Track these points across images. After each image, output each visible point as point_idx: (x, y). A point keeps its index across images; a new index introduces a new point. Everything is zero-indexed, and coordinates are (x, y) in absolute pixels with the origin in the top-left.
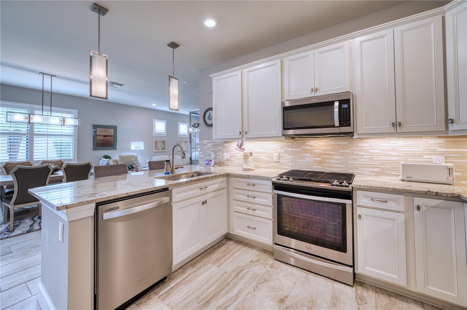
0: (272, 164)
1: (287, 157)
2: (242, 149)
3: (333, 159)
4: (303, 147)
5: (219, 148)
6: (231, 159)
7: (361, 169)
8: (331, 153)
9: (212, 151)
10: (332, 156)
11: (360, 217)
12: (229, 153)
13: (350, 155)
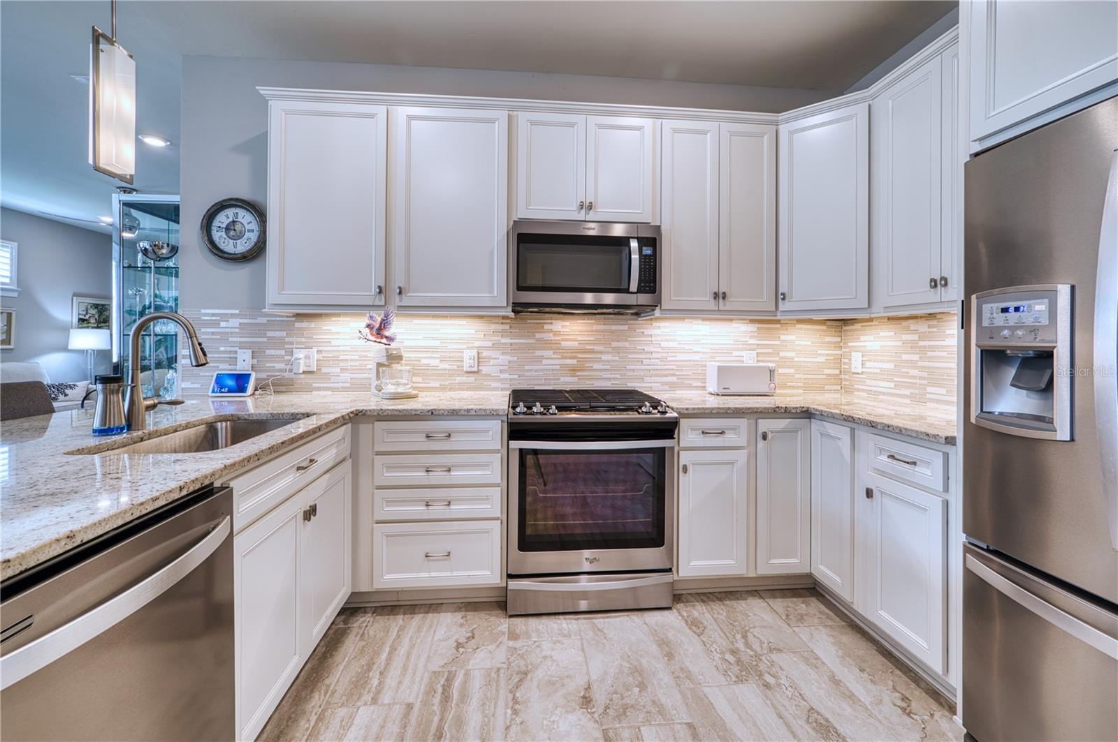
0: (458, 379)
1: (498, 359)
2: (386, 337)
3: (600, 361)
4: (538, 335)
5: (270, 334)
6: (324, 370)
7: (648, 379)
8: (597, 348)
9: (243, 346)
10: (598, 356)
11: (685, 469)
12: (315, 349)
13: (630, 353)
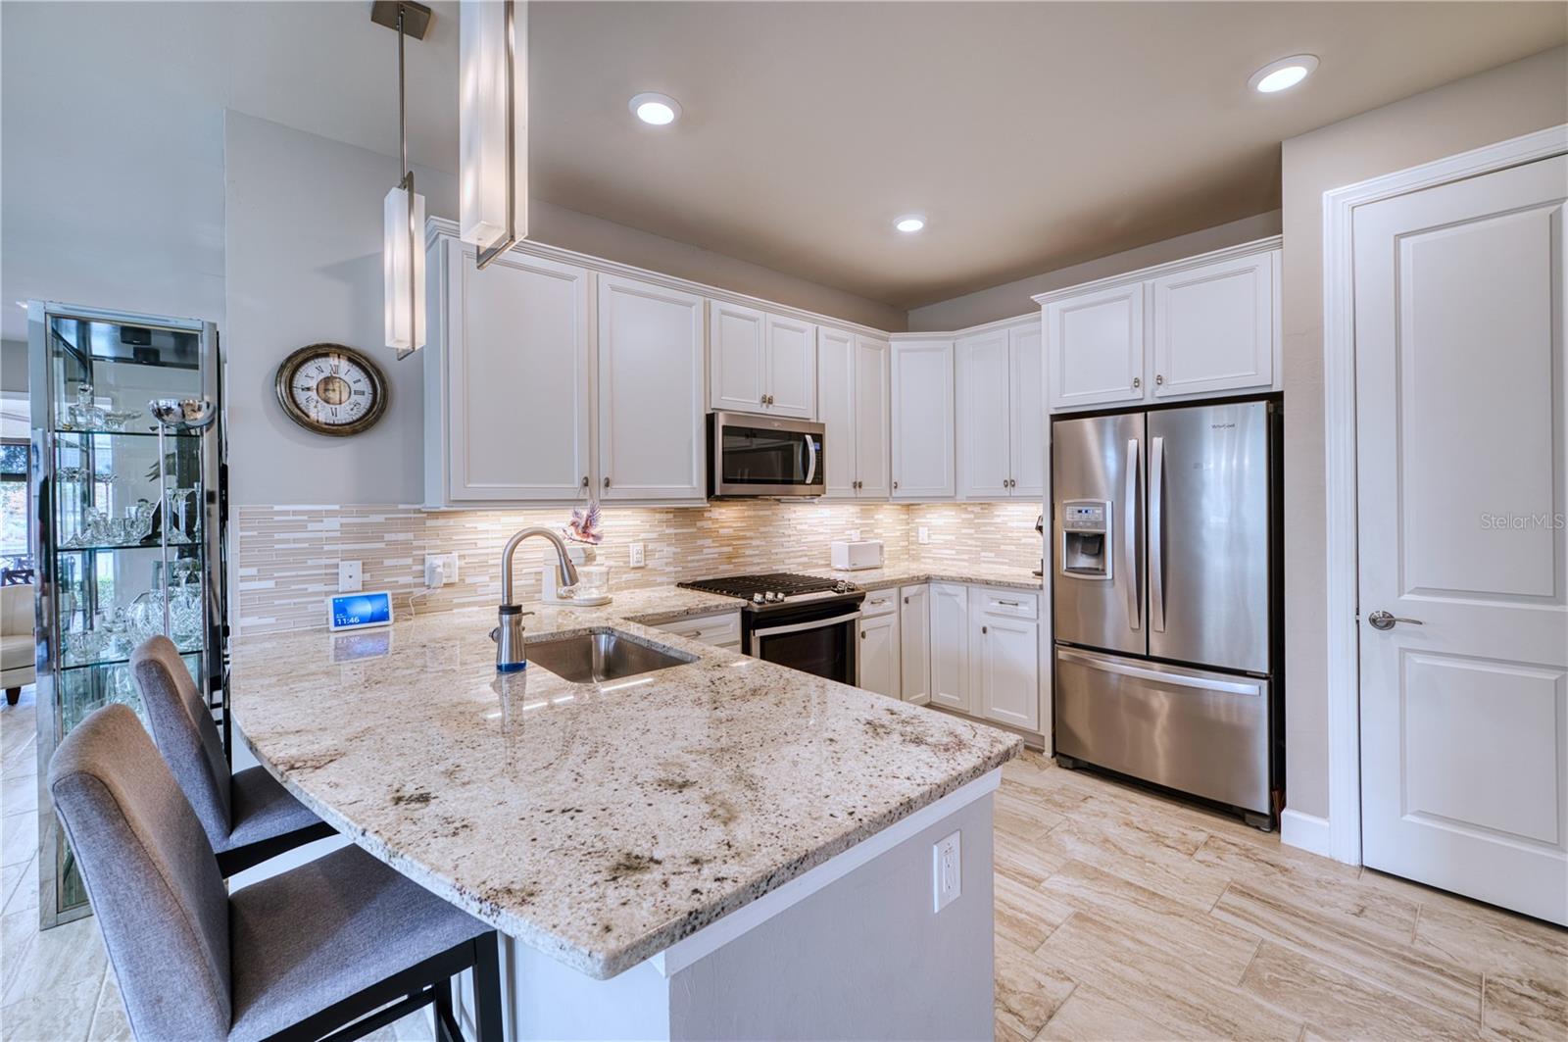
0: (625, 577)
1: (662, 551)
2: (593, 536)
3: (751, 547)
4: (699, 524)
5: (388, 537)
6: (468, 580)
7: (787, 561)
8: (748, 534)
9: (348, 556)
10: (749, 541)
11: (863, 635)
12: (455, 554)
13: (774, 537)
